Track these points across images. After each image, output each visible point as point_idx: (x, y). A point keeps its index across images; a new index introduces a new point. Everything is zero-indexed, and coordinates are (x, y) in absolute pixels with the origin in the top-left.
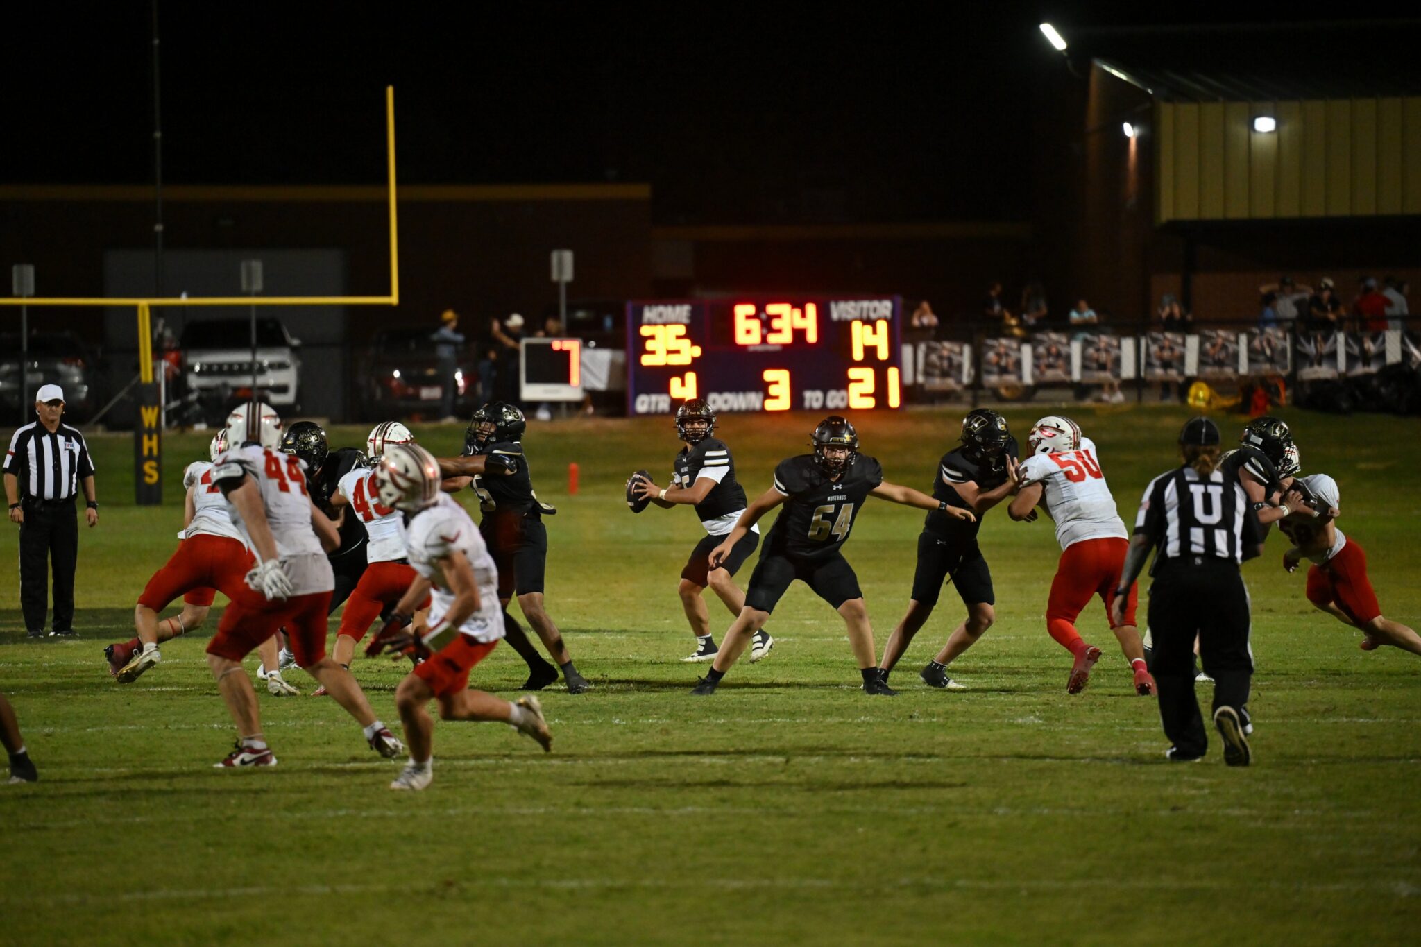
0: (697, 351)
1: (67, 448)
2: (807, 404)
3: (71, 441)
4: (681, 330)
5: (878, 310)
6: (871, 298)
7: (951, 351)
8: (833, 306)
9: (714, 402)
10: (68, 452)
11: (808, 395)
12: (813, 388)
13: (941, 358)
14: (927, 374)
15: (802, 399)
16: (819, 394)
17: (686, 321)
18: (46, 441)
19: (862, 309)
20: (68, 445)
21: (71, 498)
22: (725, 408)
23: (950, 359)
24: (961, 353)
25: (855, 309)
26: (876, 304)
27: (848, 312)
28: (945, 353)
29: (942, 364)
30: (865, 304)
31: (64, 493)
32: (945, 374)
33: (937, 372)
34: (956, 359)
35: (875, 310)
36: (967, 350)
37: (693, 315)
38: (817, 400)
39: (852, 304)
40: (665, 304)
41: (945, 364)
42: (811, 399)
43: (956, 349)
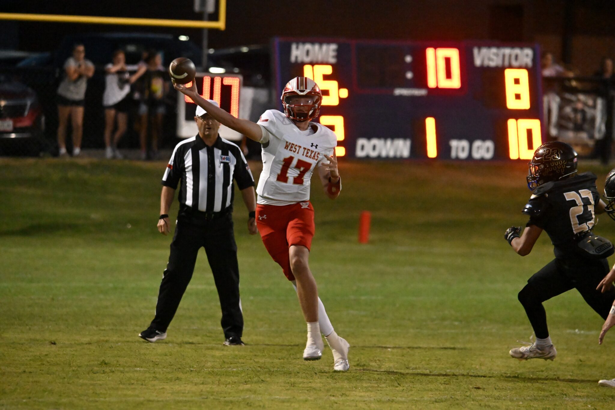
0: (344, 93)
1: (223, 161)
2: (453, 154)
3: (227, 155)
4: (328, 70)
5: (519, 57)
6: (513, 47)
7: (585, 104)
8: (476, 51)
9: (363, 147)
10: (222, 165)
11: (454, 143)
12: (459, 138)
13: (575, 110)
14: (560, 127)
15: (449, 149)
16: (464, 143)
17: (333, 60)
18: (203, 155)
19: (504, 56)
20: (224, 159)
21: (226, 211)
22: (374, 154)
23: (583, 112)
24: (594, 107)
25: (497, 55)
26: (517, 51)
27: (490, 59)
28: (580, 106)
29: (575, 117)
30: (507, 51)
31: (218, 207)
32: (578, 128)
33: (571, 125)
34: (589, 112)
35: (517, 57)
36: (600, 103)
37: (339, 54)
38: (463, 149)
39: (494, 50)
40: (313, 43)
41: (579, 116)
42: (457, 148)
43: (590, 102)
